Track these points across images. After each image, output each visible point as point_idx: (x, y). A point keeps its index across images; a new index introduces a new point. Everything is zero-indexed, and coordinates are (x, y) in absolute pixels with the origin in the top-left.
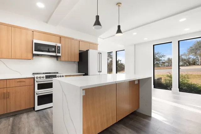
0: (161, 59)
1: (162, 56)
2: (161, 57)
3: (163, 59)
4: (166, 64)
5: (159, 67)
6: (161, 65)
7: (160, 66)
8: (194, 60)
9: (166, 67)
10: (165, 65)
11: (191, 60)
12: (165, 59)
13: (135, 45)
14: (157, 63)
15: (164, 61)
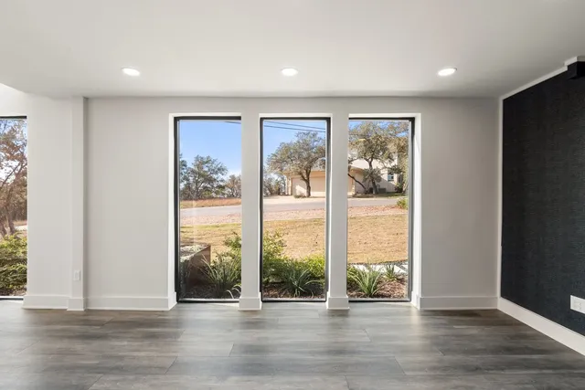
0: (215, 176)
1: (219, 169)
2: (216, 173)
3: (219, 176)
4: (227, 191)
5: (212, 198)
6: (217, 193)
7: (214, 195)
8: (278, 183)
9: (227, 201)
10: (224, 194)
11: (273, 184)
12: (225, 178)
13: (87, 100)
14: (205, 188)
15: (222, 184)
